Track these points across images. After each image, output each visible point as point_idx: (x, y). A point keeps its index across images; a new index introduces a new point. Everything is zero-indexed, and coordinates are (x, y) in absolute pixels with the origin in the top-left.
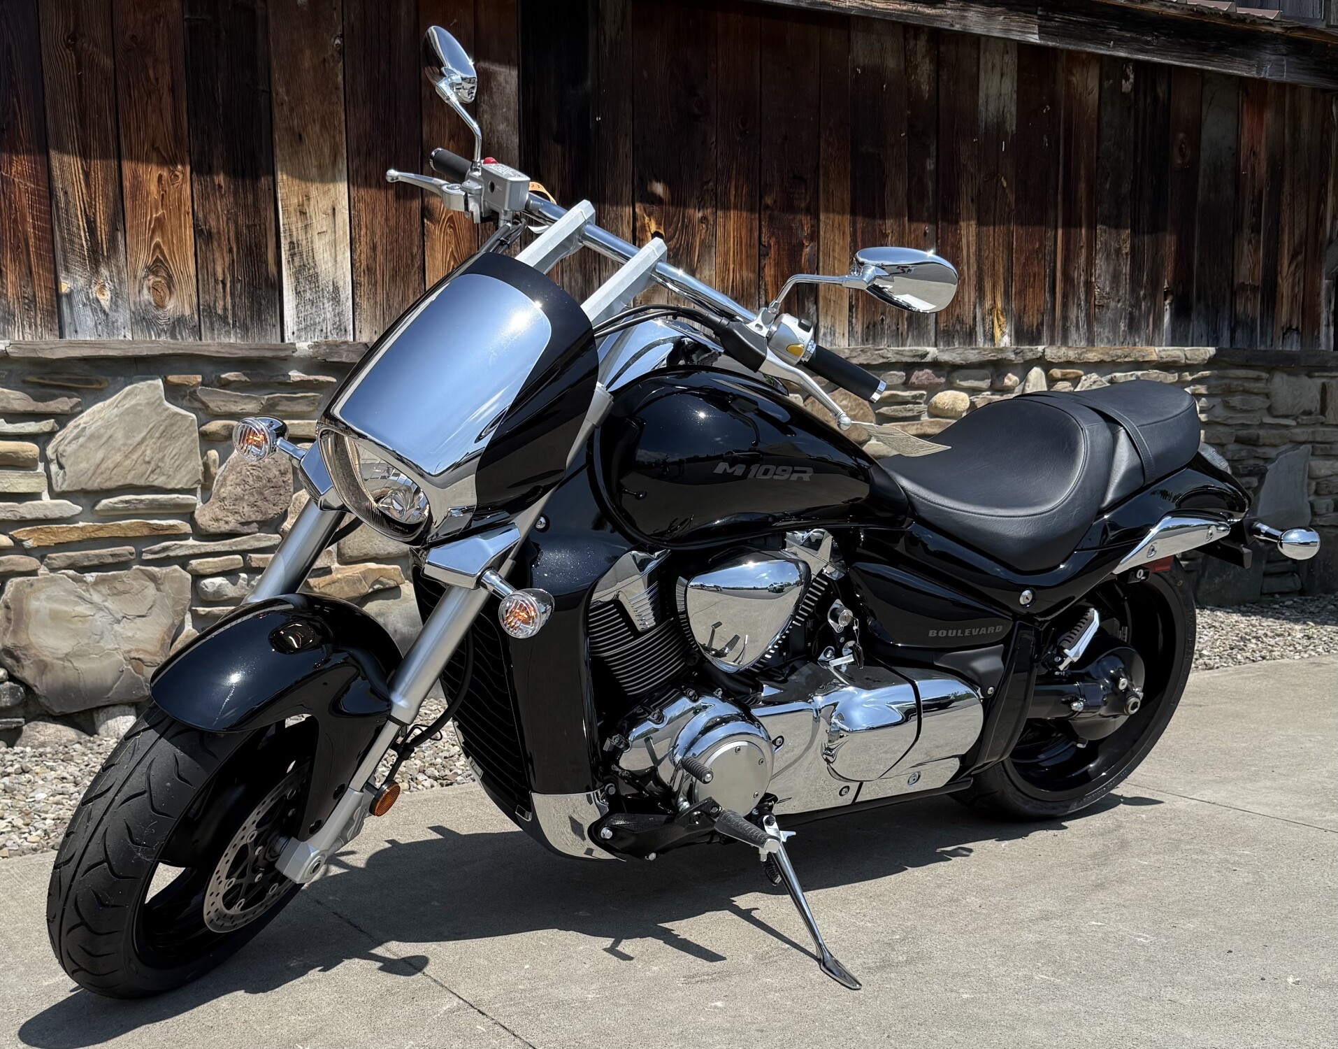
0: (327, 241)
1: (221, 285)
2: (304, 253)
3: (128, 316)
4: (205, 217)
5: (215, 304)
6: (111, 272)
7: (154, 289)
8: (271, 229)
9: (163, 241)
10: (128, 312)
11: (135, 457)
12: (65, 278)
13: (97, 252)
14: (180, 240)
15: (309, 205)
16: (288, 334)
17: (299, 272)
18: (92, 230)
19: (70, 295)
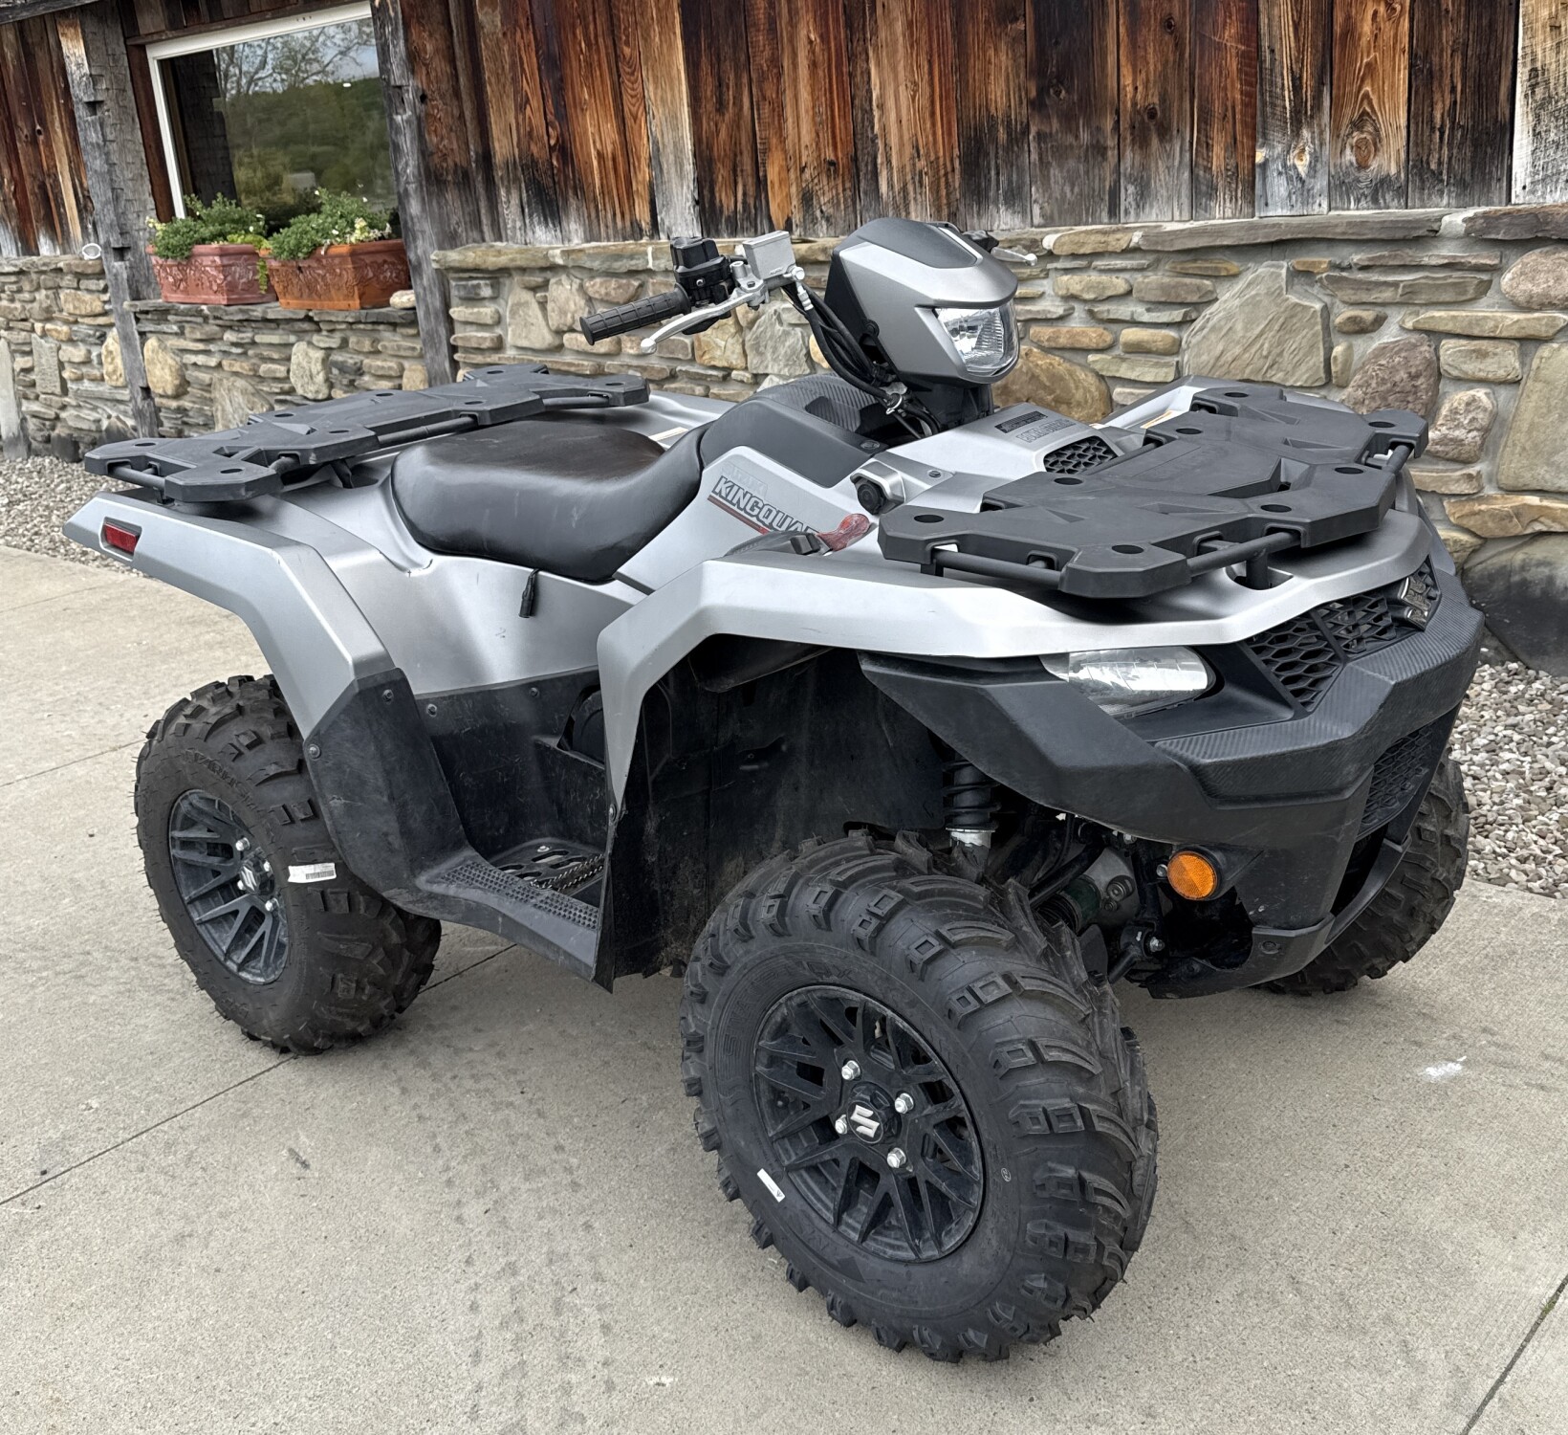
1: (1437, 133)
2: (1552, 81)
3: (1325, 183)
4: (1425, 51)
5: (1428, 158)
6: (1313, 133)
7: (1357, 148)
8: (1507, 55)
9: (1373, 90)
10: (1327, 176)
11: (1253, 351)
12: (1262, 146)
13: (1300, 113)
14: (1393, 84)
16: (1517, 189)
17: (1542, 106)
18: (1297, 88)
19: (1264, 165)
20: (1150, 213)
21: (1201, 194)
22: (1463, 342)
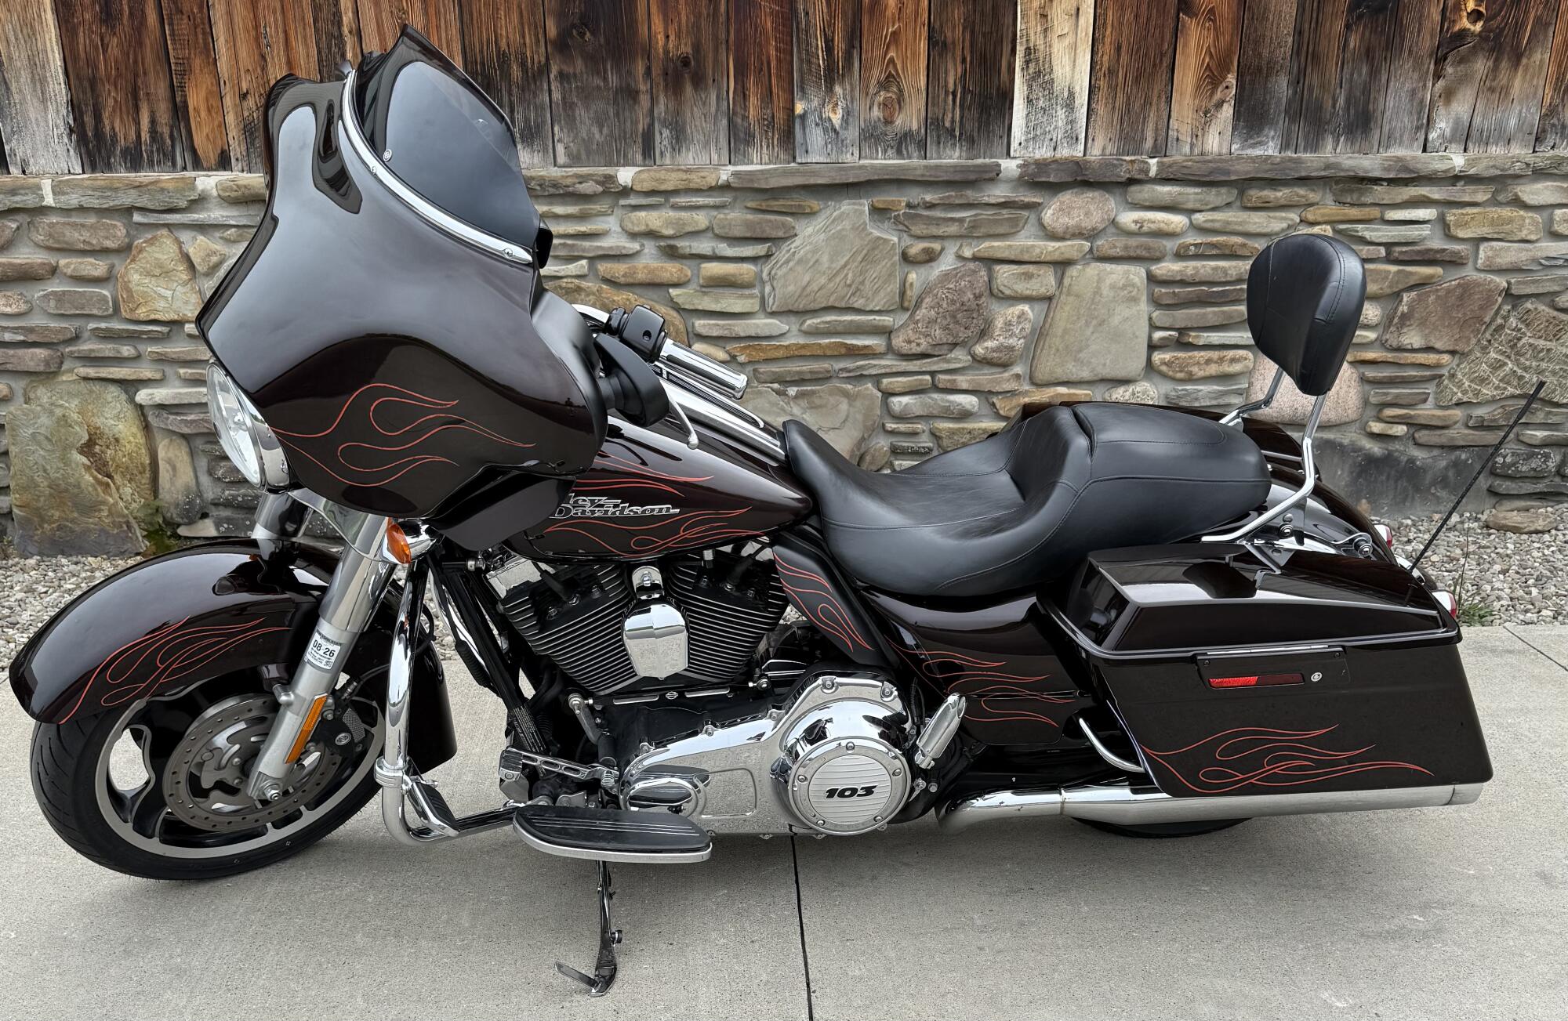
0: (1067, 43)
1: (951, 97)
2: (1041, 59)
3: (857, 134)
4: (941, 26)
5: (944, 115)
6: (844, 90)
7: (885, 105)
8: (1007, 38)
9: (897, 55)
10: (857, 129)
11: (838, 280)
12: (801, 100)
13: (833, 71)
14: (915, 55)
15: (1051, 7)
16: (1014, 145)
17: (1033, 79)
18: (829, 48)
19: (803, 117)
20: (687, 156)
21: (739, 140)
22: (1016, 267)
